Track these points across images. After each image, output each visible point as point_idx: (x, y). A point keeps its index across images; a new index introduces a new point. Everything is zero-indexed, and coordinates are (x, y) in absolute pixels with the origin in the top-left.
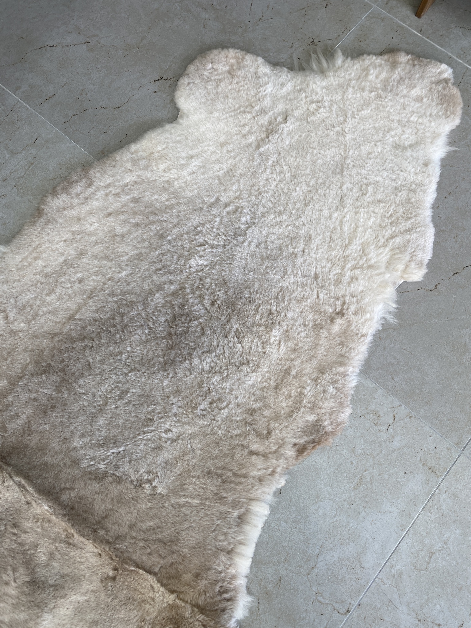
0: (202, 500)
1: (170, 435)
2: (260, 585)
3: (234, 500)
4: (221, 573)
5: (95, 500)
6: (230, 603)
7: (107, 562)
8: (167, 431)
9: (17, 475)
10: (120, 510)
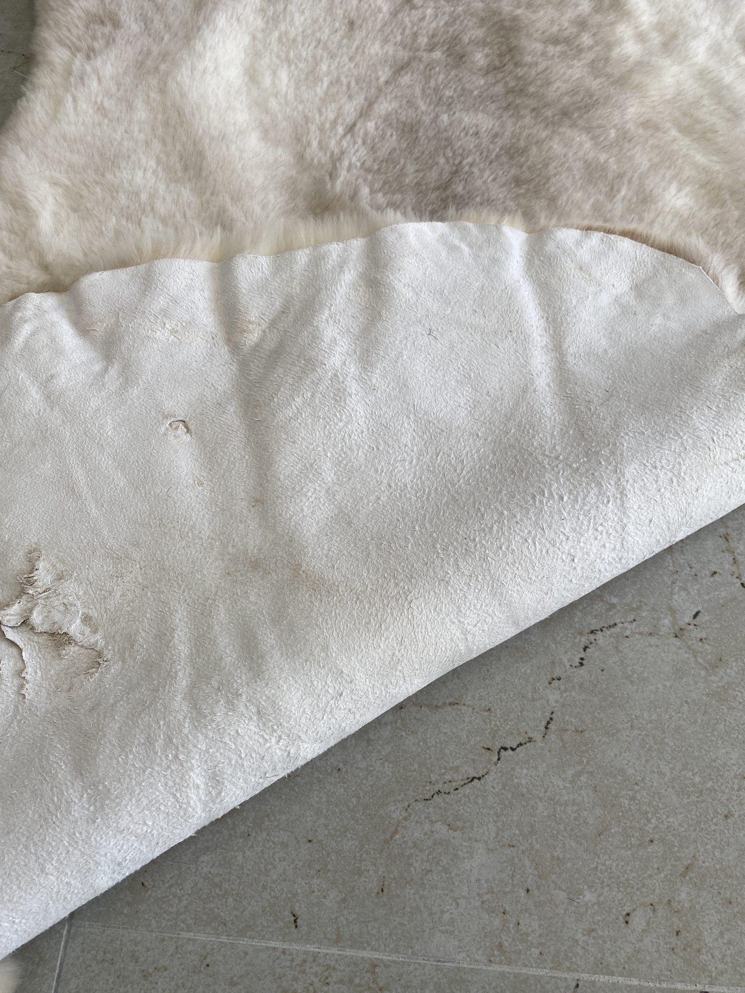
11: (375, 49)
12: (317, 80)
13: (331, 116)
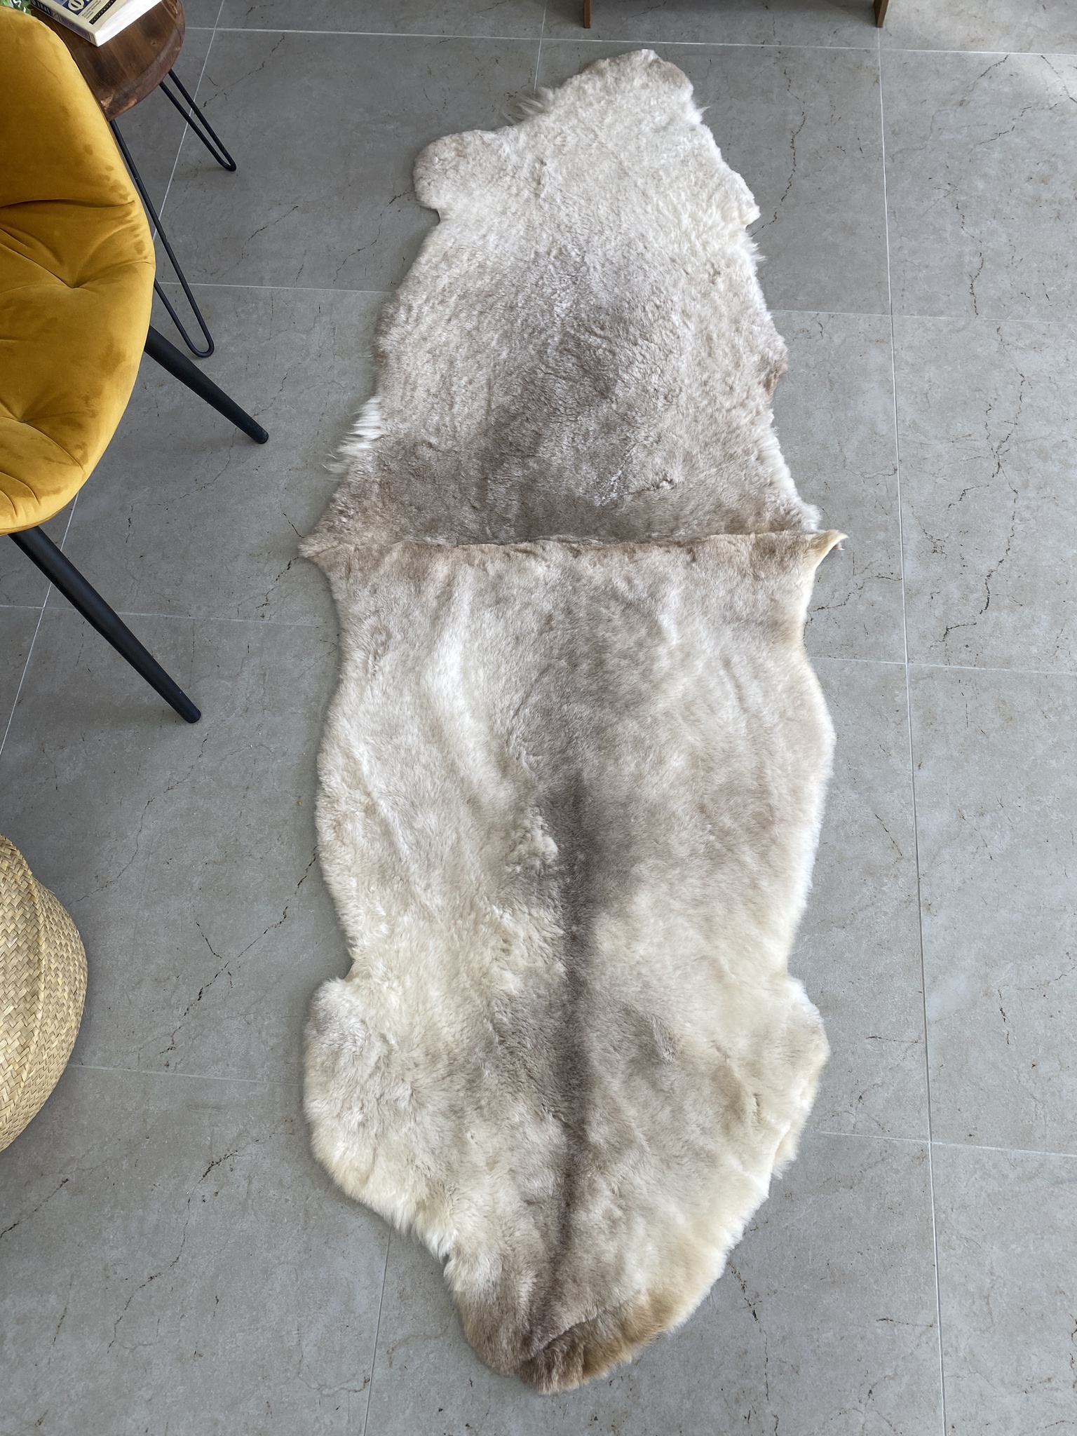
0: (717, 467)
1: (651, 439)
2: (813, 497)
3: (743, 450)
4: (775, 502)
5: (629, 520)
6: (800, 515)
7: (678, 552)
8: (646, 438)
9: (552, 535)
10: (657, 513)
11: (530, 658)
12: (499, 679)
13: (507, 703)
